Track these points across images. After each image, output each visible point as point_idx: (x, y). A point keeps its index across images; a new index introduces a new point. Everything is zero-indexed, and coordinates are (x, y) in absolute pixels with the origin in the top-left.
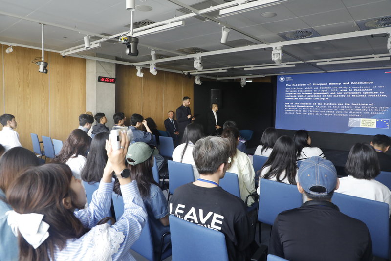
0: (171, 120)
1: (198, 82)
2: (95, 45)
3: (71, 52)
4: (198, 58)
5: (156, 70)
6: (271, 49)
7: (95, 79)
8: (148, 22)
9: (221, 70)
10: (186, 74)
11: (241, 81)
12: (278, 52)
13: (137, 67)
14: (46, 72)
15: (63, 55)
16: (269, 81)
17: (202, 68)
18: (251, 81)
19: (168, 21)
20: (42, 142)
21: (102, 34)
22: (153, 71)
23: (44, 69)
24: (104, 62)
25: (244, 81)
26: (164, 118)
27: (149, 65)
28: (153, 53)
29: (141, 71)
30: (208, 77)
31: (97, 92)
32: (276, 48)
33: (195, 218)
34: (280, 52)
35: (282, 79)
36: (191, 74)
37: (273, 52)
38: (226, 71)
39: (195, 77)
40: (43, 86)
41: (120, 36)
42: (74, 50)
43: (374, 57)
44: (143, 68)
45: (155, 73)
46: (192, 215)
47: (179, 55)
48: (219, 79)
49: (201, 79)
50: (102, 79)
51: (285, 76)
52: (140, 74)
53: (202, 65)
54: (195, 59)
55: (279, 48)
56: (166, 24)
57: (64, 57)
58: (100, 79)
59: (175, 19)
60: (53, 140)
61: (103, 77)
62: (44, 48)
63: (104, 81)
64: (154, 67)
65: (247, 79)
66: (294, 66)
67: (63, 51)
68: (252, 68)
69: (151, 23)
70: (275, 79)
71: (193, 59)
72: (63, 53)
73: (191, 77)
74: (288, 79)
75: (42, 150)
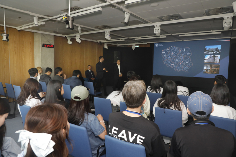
0: (89, 71)
1: (106, 47)
2: (41, 23)
3: (24, 27)
4: (108, 32)
5: (81, 40)
6: (153, 27)
7: (41, 45)
8: (77, 8)
9: (121, 40)
10: (98, 42)
11: (133, 46)
12: (158, 28)
13: (68, 38)
14: (8, 41)
15: (18, 30)
16: (149, 46)
17: (110, 38)
18: (138, 46)
19: (91, 8)
20: (6, 87)
21: (46, 16)
22: (78, 40)
23: (6, 39)
24: (46, 34)
25: (134, 46)
26: (85, 70)
27: (76, 36)
28: (79, 29)
29: (71, 41)
30: (112, 44)
31: (42, 54)
32: (157, 26)
33: (125, 137)
34: (159, 28)
35: (157, 45)
36: (102, 42)
37: (155, 29)
38: (124, 40)
39: (104, 44)
40: (5, 50)
41: (62, 16)
42: (26, 26)
43: (212, 32)
44: (71, 38)
45: (80, 42)
46: (123, 135)
47: (95, 30)
48: (118, 45)
49: (108, 45)
50: (45, 46)
51: (159, 43)
52: (69, 42)
53: (110, 36)
54: (106, 32)
55: (158, 26)
56: (89, 10)
57: (19, 31)
58: (44, 45)
59: (96, 6)
60: (14, 86)
61: (45, 44)
62: (6, 25)
63: (46, 47)
64: (79, 37)
65: (136, 45)
66: (166, 37)
67: (19, 27)
68: (140, 38)
69: (79, 9)
70: (152, 45)
71: (104, 33)
72: (19, 28)
73: (102, 44)
74: (161, 45)
75: (5, 93)
